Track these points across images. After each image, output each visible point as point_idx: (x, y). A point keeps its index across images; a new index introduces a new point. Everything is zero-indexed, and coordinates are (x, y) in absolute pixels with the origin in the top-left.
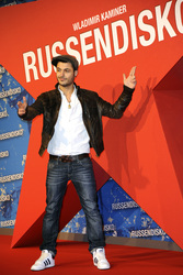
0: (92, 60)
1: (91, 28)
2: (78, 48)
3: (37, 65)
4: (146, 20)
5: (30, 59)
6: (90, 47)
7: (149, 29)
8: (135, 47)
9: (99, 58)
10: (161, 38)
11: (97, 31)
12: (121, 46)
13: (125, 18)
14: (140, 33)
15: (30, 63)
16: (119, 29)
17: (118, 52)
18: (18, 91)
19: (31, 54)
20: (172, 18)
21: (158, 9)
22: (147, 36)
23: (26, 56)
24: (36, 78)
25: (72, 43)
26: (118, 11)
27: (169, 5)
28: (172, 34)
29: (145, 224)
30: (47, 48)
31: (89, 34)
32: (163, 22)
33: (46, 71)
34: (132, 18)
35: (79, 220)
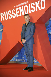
0: (19, 15)
2: (15, 12)
3: (4, 16)
6: (18, 12)
8: (30, 12)
9: (21, 15)
10: (37, 10)
11: (20, 8)
14: (31, 9)
15: (2, 16)
16: (26, 7)
17: (26, 13)
19: (3, 14)
20: (40, 5)
21: (36, 2)
22: (33, 10)
24: (4, 20)
25: (13, 11)
26: (26, 3)
27: (39, 1)
28: (40, 9)
30: (7, 12)
31: (18, 9)
32: (37, 6)
33: (7, 18)
34: (29, 5)
35: (15, 58)
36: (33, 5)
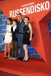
0: (25, 14)
1: (26, 7)
3: (13, 14)
6: (25, 11)
7: (38, 8)
8: (35, 12)
9: (27, 14)
10: (41, 10)
12: (32, 12)
13: (34, 5)
15: (11, 14)
16: (32, 7)
17: (31, 13)
19: (11, 12)
20: (44, 6)
21: (41, 4)
22: (38, 10)
23: (10, 12)
24: (12, 17)
25: (21, 10)
26: (32, 3)
27: (44, 3)
28: (44, 10)
30: (15, 10)
32: (42, 7)
33: (15, 16)
34: (35, 5)
36: (38, 6)
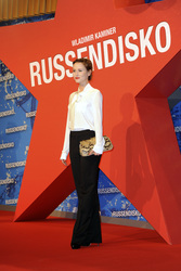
1: (86, 44)
3: (41, 73)
4: (131, 40)
5: (35, 68)
7: (134, 47)
8: (122, 61)
10: (143, 55)
11: (91, 47)
12: (110, 60)
13: (114, 37)
14: (126, 50)
15: (35, 71)
16: (110, 46)
17: (108, 65)
18: (24, 93)
19: (36, 64)
20: (152, 40)
21: (142, 32)
22: (132, 53)
23: (32, 65)
24: (40, 83)
25: (70, 56)
26: (109, 32)
27: (150, 28)
28: (153, 52)
29: (124, 206)
30: (50, 59)
31: (84, 49)
32: (145, 42)
33: (48, 77)
34: (120, 38)
35: (70, 201)
